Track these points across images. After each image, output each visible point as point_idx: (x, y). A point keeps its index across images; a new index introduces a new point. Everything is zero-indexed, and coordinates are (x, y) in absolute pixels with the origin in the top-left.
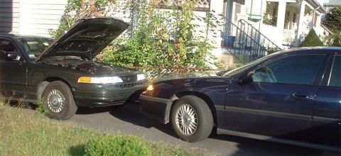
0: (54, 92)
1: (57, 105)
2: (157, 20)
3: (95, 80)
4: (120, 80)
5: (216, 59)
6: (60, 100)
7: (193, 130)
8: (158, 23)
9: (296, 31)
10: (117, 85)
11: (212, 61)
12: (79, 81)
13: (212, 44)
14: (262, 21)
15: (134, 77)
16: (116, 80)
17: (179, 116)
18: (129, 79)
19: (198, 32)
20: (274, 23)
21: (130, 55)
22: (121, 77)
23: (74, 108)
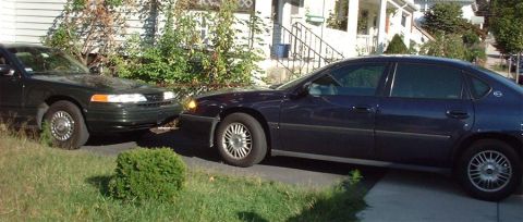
0: (60, 114)
1: (64, 131)
2: (187, 24)
3: (112, 99)
4: (144, 99)
5: (263, 72)
6: (67, 124)
7: (247, 151)
8: (189, 28)
9: (376, 37)
10: (140, 104)
11: (259, 75)
12: (92, 100)
13: (258, 54)
14: (325, 24)
15: (160, 95)
16: (138, 98)
17: (227, 140)
18: (154, 97)
19: (240, 39)
20: (343, 26)
21: (152, 70)
22: (145, 95)
23: (85, 135)
